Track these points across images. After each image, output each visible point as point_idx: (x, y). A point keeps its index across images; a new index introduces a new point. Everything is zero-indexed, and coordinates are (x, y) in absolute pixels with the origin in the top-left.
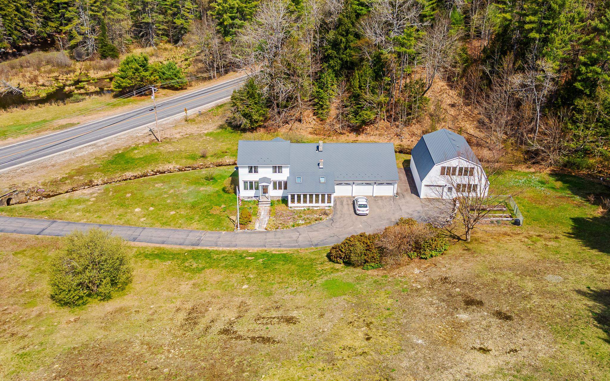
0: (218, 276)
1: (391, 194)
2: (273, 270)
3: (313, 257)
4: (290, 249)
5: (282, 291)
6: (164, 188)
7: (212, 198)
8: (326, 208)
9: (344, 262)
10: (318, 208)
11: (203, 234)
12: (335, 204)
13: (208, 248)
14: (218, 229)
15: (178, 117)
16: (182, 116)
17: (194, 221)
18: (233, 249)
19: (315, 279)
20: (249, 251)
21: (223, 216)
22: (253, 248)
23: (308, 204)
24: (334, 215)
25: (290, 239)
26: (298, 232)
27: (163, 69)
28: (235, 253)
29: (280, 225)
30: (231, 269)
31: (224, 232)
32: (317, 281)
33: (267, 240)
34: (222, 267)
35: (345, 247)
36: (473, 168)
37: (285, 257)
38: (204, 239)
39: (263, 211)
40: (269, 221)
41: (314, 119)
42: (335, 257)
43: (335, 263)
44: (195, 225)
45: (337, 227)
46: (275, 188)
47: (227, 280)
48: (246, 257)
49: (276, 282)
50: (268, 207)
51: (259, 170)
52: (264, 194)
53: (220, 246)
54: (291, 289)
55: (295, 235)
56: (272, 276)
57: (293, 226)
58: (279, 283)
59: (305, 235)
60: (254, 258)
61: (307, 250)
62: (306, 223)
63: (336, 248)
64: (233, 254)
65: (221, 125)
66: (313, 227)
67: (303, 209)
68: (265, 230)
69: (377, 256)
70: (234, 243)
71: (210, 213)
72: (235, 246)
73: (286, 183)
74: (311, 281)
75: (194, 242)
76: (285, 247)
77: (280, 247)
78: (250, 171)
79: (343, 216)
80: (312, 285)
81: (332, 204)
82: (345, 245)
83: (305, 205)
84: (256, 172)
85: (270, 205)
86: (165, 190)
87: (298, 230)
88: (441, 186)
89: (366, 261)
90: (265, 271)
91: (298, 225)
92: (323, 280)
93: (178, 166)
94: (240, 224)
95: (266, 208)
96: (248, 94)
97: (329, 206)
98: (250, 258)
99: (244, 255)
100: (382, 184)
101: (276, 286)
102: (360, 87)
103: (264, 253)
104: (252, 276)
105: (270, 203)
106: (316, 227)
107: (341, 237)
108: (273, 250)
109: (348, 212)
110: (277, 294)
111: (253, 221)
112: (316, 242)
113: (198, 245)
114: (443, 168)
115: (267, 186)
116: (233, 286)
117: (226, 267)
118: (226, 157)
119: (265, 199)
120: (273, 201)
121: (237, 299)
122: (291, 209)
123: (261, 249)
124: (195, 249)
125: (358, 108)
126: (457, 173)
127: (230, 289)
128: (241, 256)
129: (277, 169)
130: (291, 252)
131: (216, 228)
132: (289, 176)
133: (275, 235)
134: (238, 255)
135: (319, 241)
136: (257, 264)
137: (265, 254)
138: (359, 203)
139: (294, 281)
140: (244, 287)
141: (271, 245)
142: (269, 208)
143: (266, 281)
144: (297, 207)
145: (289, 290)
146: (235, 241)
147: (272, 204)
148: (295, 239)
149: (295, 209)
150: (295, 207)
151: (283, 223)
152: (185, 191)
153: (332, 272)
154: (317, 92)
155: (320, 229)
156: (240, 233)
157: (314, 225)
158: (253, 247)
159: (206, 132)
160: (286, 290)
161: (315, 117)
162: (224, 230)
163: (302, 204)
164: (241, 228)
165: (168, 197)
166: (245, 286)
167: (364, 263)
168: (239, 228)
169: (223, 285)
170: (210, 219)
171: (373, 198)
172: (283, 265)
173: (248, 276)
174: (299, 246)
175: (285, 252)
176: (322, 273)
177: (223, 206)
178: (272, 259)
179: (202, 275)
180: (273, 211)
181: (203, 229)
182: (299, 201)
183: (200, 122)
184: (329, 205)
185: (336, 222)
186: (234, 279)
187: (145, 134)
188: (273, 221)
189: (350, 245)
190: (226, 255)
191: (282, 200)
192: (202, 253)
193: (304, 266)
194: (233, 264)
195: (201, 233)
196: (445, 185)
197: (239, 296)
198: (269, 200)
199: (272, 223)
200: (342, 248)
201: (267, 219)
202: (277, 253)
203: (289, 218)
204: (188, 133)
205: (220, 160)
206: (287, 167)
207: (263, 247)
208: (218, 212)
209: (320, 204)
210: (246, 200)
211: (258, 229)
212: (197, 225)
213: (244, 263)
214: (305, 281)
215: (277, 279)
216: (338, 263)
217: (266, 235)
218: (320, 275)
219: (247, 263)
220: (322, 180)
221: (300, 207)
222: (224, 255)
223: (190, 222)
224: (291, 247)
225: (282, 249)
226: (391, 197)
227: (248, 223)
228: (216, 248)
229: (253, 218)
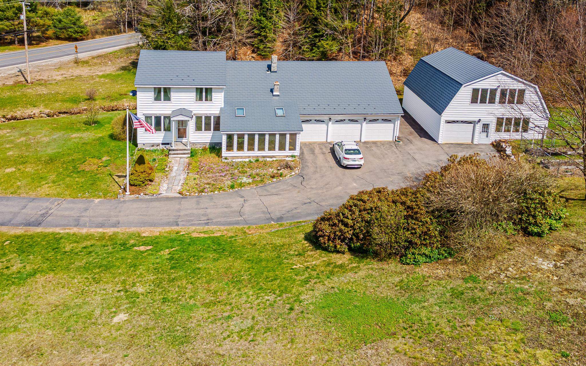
0: (63, 290)
1: (390, 139)
2: (194, 271)
3: (278, 241)
4: (228, 227)
5: (217, 329)
6: (11, 136)
7: (88, 148)
8: (288, 159)
9: (350, 249)
10: (275, 159)
11: (56, 203)
12: (302, 153)
13: (57, 230)
14: (87, 195)
15: (65, 59)
16: (71, 58)
17: (44, 183)
18: (110, 231)
19: (294, 290)
20: (144, 235)
21: (103, 173)
22: (152, 229)
23: (256, 153)
24: (303, 169)
25: (226, 210)
26: (242, 197)
27: (59, 16)
28: (112, 238)
29: (207, 186)
30: (95, 274)
31: (98, 200)
32: (302, 298)
33: (182, 213)
34: (78, 269)
35: (354, 213)
36: (524, 91)
37: (219, 244)
38: (55, 212)
39: (177, 165)
40: (186, 179)
41: (252, 57)
42: (329, 240)
43: (330, 252)
44: (45, 189)
45: (313, 187)
46: (198, 128)
47: (79, 301)
48: (134, 245)
49: (198, 303)
50: (185, 159)
51: (173, 95)
52: (180, 140)
53: (84, 226)
54: (240, 321)
55: (236, 203)
56: (190, 286)
57: (232, 187)
58: (207, 305)
59: (254, 202)
60: (151, 247)
61: (262, 228)
62: (254, 182)
63: (328, 220)
64: (108, 240)
65: (123, 67)
66: (268, 188)
67: (247, 160)
68: (179, 195)
69: (435, 229)
70: (114, 220)
71: (79, 170)
72: (115, 225)
73: (218, 119)
74: (289, 298)
75: (33, 220)
76: (217, 224)
77: (207, 224)
78: (157, 98)
79: (318, 170)
80: (291, 309)
81: (297, 153)
82: (350, 211)
83: (251, 153)
84: (167, 98)
85: (189, 155)
86: (12, 138)
87: (242, 193)
88: (470, 123)
89: (411, 244)
90: (173, 276)
91: (241, 185)
92: (317, 293)
93: (47, 111)
94: (131, 185)
95: (182, 160)
96: (163, 18)
97: (292, 156)
98: (142, 248)
99: (132, 242)
100: (375, 120)
101: (201, 312)
102: (318, 8)
103: (173, 236)
104: (140, 289)
105: (189, 152)
106: (274, 188)
107: (323, 204)
108: (194, 231)
109: (326, 165)
110: (202, 338)
111: (156, 179)
112: (278, 214)
113: (39, 224)
114: (475, 91)
115: (186, 122)
116: (90, 315)
117: (86, 268)
118: (125, 100)
119: (181, 147)
120: (195, 150)
121: (90, 357)
122: (226, 161)
123: (167, 229)
124: (29, 233)
125: (316, 37)
126: (497, 99)
127: (80, 325)
128: (124, 244)
129: (204, 94)
130: (230, 234)
131: (84, 194)
132: (223, 106)
133: (198, 203)
134: (119, 242)
135: (283, 212)
136: (158, 261)
137: (175, 240)
138: (345, 148)
139: (244, 298)
140: (116, 320)
141: (189, 221)
142: (187, 160)
143: (175, 301)
144: (237, 157)
145: (236, 324)
146: (117, 216)
147: (193, 154)
148: (238, 209)
149: (234, 160)
150: (233, 157)
151: (212, 182)
152: (46, 139)
153: (332, 273)
154: (257, 20)
155: (283, 190)
156: (129, 201)
157: (269, 184)
158: (151, 226)
159: (101, 74)
160: (225, 325)
161: (254, 55)
162: (99, 197)
163: (245, 153)
164: (132, 193)
165: (12, 147)
166: (122, 317)
167: (407, 248)
168: (128, 193)
169: (67, 314)
170: (77, 179)
171: (361, 144)
172: (214, 260)
173: (133, 289)
174: (246, 222)
175: (218, 234)
176: (307, 275)
177: (104, 159)
178: (191, 248)
179: (22, 290)
180: (194, 164)
181: (59, 195)
182: (240, 147)
183: (96, 64)
184: (291, 153)
185: (310, 179)
186: (98, 298)
187: (9, 74)
188: (195, 179)
189: (365, 210)
190: (93, 242)
191: (210, 148)
192: (43, 240)
193: (261, 261)
194: (105, 263)
195: (52, 203)
196: (477, 120)
197: (98, 347)
198: (189, 148)
199: (192, 183)
200: (347, 218)
201: (183, 176)
202: (202, 235)
203: (223, 174)
204: (75, 74)
205: (114, 104)
206: (220, 90)
207: (172, 225)
208: (94, 167)
209: (277, 153)
210: (148, 149)
211: (164, 194)
212: (49, 189)
213: (128, 259)
214: (271, 298)
215: (202, 294)
216: (338, 252)
217: (180, 204)
218: (307, 281)
219: (136, 257)
220: (280, 113)
221: (241, 157)
222: (89, 243)
223: (37, 184)
224: (230, 224)
225: (211, 227)
226: (390, 142)
227: (146, 183)
228: (75, 230)
229: (157, 176)
